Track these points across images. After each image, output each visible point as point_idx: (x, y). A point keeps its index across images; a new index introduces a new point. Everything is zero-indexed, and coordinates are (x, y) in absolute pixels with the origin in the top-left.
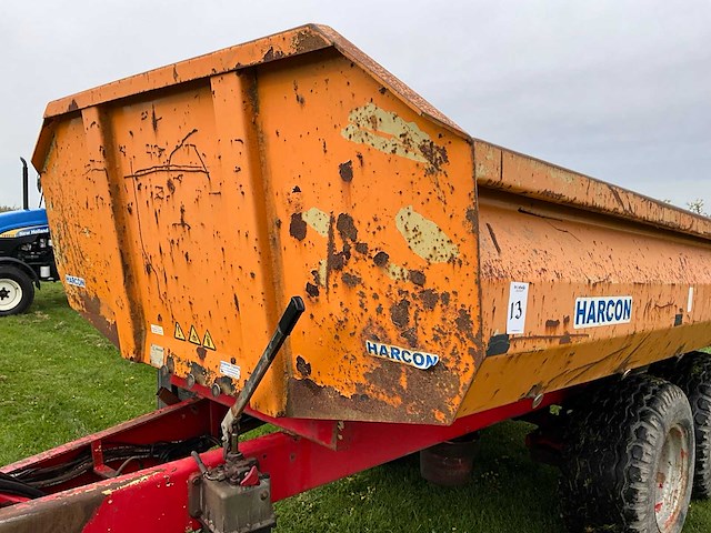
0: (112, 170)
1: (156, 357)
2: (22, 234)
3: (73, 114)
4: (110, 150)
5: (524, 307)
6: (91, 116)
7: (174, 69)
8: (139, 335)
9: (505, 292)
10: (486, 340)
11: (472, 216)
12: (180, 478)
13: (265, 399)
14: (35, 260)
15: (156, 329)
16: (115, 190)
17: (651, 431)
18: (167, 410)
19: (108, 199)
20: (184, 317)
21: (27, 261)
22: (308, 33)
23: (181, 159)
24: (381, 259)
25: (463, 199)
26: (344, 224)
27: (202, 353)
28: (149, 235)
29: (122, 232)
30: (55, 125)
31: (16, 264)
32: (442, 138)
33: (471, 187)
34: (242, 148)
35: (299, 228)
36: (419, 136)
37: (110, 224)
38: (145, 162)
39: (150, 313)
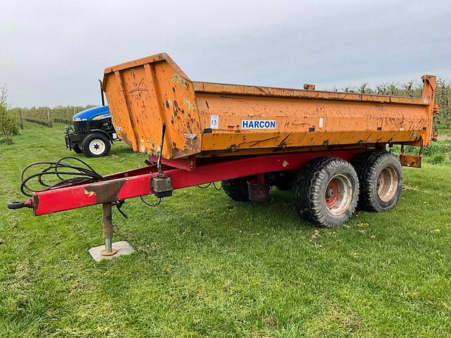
0: (125, 91)
1: (143, 149)
2: (103, 118)
3: (112, 73)
4: (123, 84)
5: (217, 122)
6: (117, 74)
7: (135, 62)
8: (137, 143)
9: (209, 118)
10: (203, 129)
11: (195, 99)
12: (147, 178)
13: (166, 155)
14: (110, 130)
15: (142, 141)
16: (126, 97)
17: (321, 174)
18: (147, 166)
19: (125, 100)
20: (148, 135)
21: (106, 131)
22: (160, 56)
23: (141, 87)
24: (183, 112)
25: (193, 96)
26: (175, 103)
27: (153, 146)
28: (137, 111)
29: (129, 110)
30: (108, 75)
31: (101, 132)
32: (188, 83)
33: (193, 93)
34: (152, 84)
35: (168, 106)
36: (184, 81)
37: (126, 107)
38: (133, 88)
39: (140, 136)
